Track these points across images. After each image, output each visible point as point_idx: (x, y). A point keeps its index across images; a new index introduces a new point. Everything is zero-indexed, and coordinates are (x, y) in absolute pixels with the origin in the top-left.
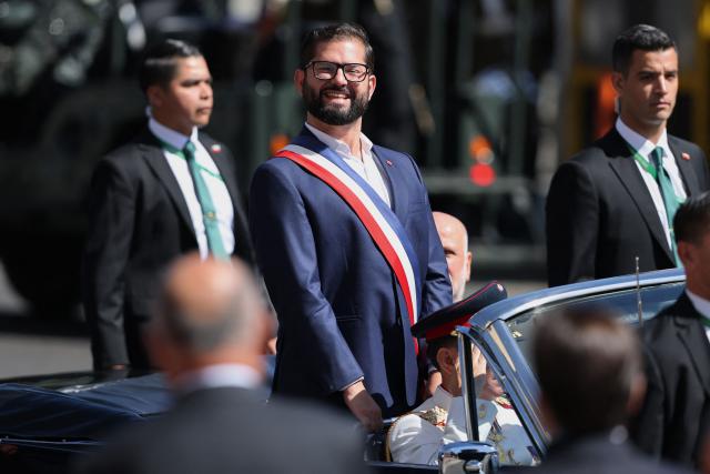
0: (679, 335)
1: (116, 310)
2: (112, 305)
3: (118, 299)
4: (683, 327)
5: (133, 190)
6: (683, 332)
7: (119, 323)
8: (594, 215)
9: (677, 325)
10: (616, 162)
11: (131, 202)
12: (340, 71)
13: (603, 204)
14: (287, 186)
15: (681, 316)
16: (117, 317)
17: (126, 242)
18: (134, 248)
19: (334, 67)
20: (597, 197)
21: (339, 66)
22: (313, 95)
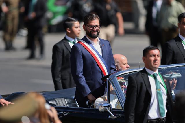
0: (142, 76)
1: (59, 78)
2: (59, 77)
3: (60, 76)
4: (143, 74)
5: (62, 51)
6: (143, 76)
7: (60, 81)
8: (171, 54)
9: (142, 74)
10: (177, 43)
11: (61, 54)
12: (95, 27)
13: (173, 52)
14: (79, 51)
15: (143, 73)
16: (60, 80)
17: (61, 63)
18: (63, 64)
19: (93, 27)
20: (172, 50)
21: (94, 26)
22: (89, 32)
